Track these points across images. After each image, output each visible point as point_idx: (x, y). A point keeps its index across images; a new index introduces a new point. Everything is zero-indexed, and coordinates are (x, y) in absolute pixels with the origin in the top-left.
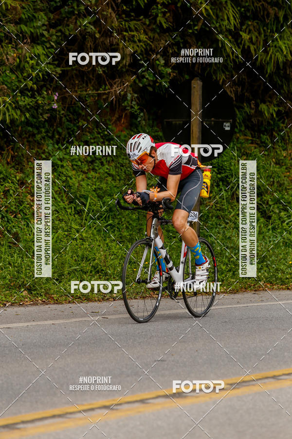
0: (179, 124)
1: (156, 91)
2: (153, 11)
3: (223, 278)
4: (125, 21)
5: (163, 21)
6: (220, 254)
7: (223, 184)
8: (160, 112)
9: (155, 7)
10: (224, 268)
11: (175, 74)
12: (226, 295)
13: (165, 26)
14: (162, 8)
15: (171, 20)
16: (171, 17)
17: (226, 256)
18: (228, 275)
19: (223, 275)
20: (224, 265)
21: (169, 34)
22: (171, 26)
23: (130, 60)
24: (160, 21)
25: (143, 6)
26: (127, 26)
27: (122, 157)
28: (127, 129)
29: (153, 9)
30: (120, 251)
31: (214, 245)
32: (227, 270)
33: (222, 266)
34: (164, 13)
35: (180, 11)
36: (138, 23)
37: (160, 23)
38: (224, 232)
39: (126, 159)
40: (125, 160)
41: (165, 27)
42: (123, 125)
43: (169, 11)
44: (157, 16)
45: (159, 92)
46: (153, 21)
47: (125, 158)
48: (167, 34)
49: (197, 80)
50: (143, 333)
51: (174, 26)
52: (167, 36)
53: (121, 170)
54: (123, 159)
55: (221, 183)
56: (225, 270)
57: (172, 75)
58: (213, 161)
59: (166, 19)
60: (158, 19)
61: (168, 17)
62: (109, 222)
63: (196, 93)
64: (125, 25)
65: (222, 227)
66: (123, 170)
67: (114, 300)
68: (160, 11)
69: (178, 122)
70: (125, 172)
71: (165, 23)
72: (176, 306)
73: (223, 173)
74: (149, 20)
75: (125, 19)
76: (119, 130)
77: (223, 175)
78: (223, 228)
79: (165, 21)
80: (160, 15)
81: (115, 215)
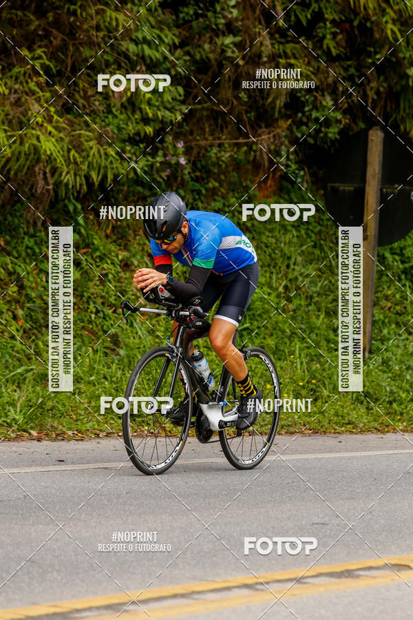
0: (349, 191)
1: (318, 143)
2: (318, 31)
3: (403, 409)
4: (280, 43)
5: (332, 45)
6: (399, 376)
7: (406, 278)
8: (321, 172)
9: (322, 24)
10: (404, 396)
11: (347, 121)
12: (406, 434)
13: (334, 52)
14: (332, 27)
15: (344, 45)
16: (344, 41)
17: (407, 380)
18: (410, 406)
19: (403, 407)
20: (403, 392)
21: (340, 64)
22: (341, 51)
23: (286, 99)
24: (327, 45)
25: (304, 23)
26: (281, 51)
27: (267, 233)
28: (275, 194)
29: (318, 28)
30: (259, 366)
31: (391, 363)
32: (408, 399)
33: (401, 393)
34: (334, 35)
35: (356, 32)
36: (298, 46)
37: (328, 48)
38: (405, 346)
39: (272, 237)
40: (270, 239)
41: (334, 54)
42: (270, 189)
43: (342, 32)
44: (324, 37)
45: (322, 145)
46: (318, 45)
47: (270, 235)
48: (337, 64)
49: (377, 130)
50: (294, 484)
51: (347, 52)
52: (337, 66)
53: (265, 252)
54: (268, 237)
55: (403, 277)
56: (405, 400)
57: (343, 123)
58: (393, 245)
59: (337, 43)
60: (325, 42)
61: (340, 40)
62: (246, 326)
63: (374, 149)
64: (279, 49)
65: (402, 338)
66: (267, 253)
67: (250, 435)
68: (328, 31)
69: (347, 188)
70: (270, 255)
71: (334, 47)
72: (337, 448)
73: (406, 263)
74: (313, 43)
75: (279, 40)
76: (264, 196)
77: (407, 265)
78: (403, 340)
79: (335, 45)
80: (328, 36)
81: (253, 315)
